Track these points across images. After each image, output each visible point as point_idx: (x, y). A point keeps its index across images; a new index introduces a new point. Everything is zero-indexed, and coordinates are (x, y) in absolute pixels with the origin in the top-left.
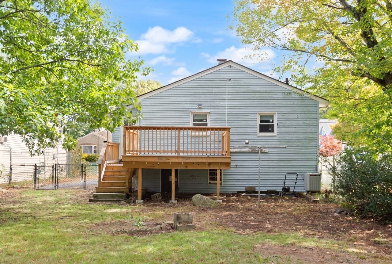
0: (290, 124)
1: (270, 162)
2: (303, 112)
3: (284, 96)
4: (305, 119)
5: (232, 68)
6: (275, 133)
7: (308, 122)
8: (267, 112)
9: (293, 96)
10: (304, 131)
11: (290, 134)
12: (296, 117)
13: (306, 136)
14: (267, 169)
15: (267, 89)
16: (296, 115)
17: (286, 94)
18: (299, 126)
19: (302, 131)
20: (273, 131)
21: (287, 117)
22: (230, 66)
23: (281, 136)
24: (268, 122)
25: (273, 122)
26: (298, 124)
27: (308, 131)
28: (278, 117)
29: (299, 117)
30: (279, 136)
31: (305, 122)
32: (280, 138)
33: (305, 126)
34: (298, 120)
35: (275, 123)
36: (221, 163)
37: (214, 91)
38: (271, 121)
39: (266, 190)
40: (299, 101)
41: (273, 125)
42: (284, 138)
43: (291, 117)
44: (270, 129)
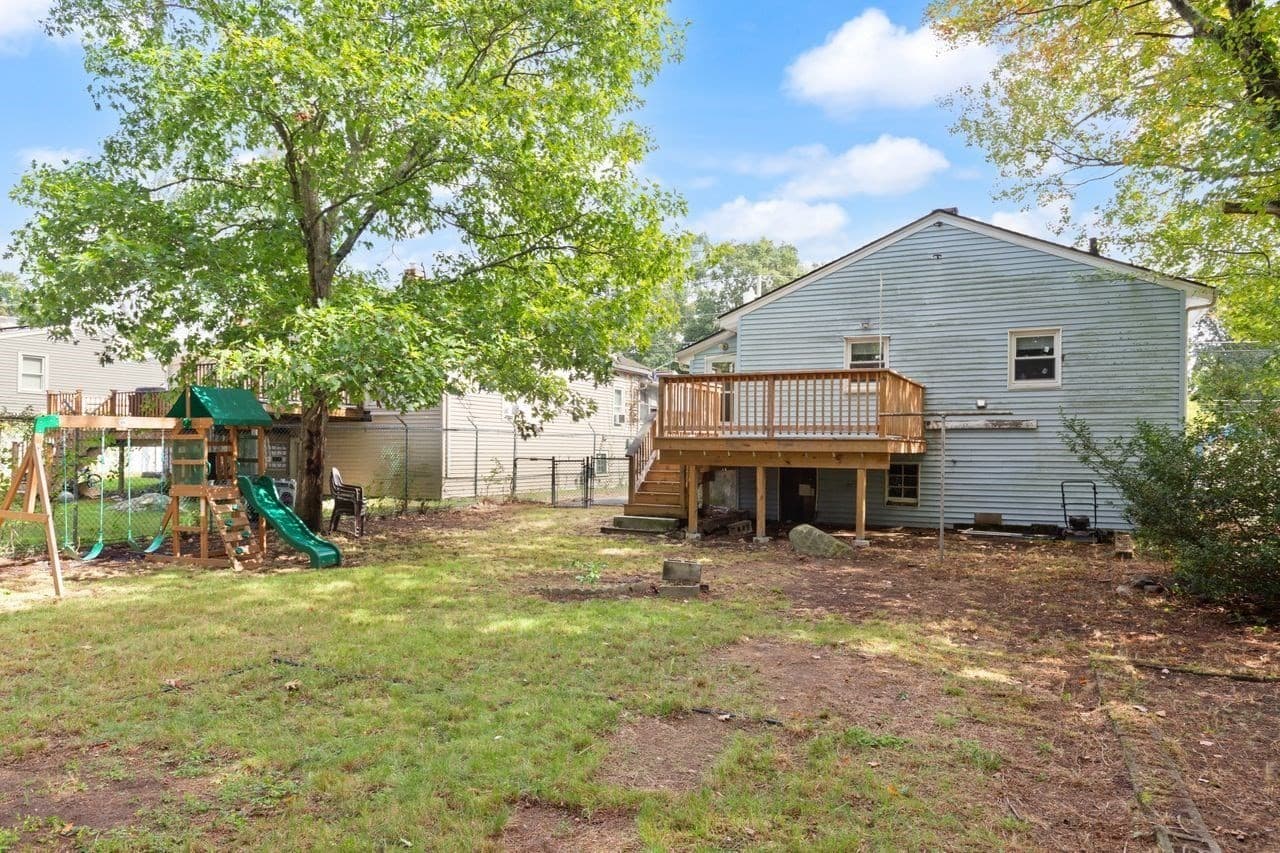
0: (1100, 356)
1: (1043, 453)
2: (1136, 324)
3: (1083, 285)
4: (1143, 342)
5: (944, 227)
6: (1057, 381)
7: (1150, 348)
8: (1034, 329)
9: (1108, 283)
10: (1141, 373)
11: (1100, 380)
12: (1118, 337)
13: (1146, 385)
14: (1034, 470)
15: (1036, 271)
16: (1118, 331)
17: (1087, 279)
18: (1126, 361)
19: (1134, 373)
20: (1051, 375)
21: (1088, 338)
22: (940, 224)
23: (1075, 387)
24: (1040, 352)
25: (1051, 352)
26: (1120, 355)
27: (1150, 372)
28: (1065, 339)
29: (1125, 337)
30: (1069, 387)
31: (1143, 348)
32: (1072, 393)
33: (1141, 360)
34: (1122, 343)
35: (1057, 355)
37: (899, 287)
38: (1047, 349)
39: (1029, 524)
40: (1125, 294)
41: (1053, 360)
42: (1082, 393)
43: (1100, 338)
44: (1044, 371)
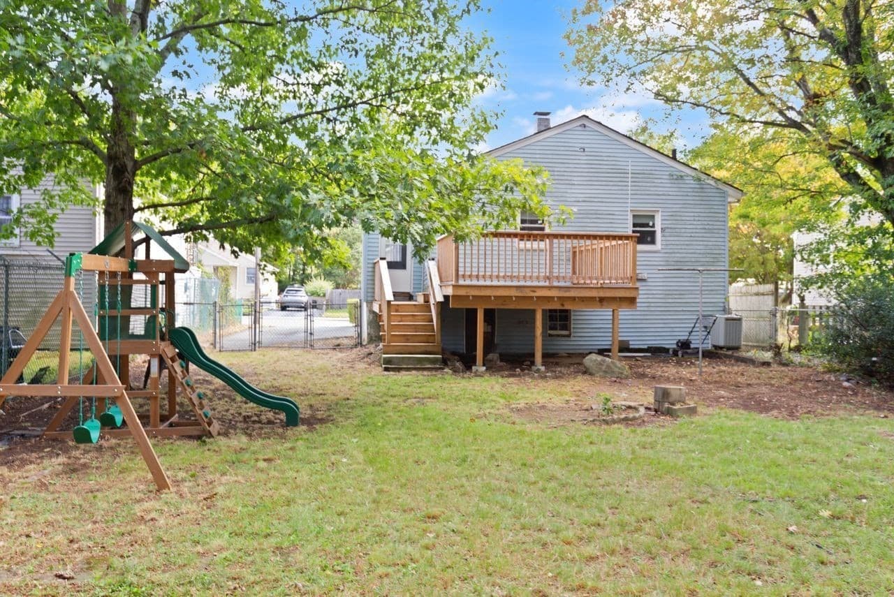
0: (683, 230)
1: (651, 296)
2: (702, 210)
3: (673, 181)
4: (706, 223)
5: (587, 129)
6: (658, 246)
7: (711, 227)
8: (644, 208)
9: (687, 182)
10: (705, 243)
11: (683, 247)
12: (692, 218)
13: (708, 251)
14: (646, 309)
15: (645, 168)
16: (692, 214)
17: (675, 177)
18: (697, 235)
19: (701, 243)
20: (653, 242)
21: (676, 218)
22: (585, 126)
23: (668, 251)
24: (647, 225)
25: (653, 226)
26: (694, 231)
27: (710, 243)
28: (663, 218)
29: (697, 219)
30: (665, 251)
31: (707, 227)
32: (667, 255)
33: (705, 235)
34: (695, 223)
35: (658, 228)
36: (620, 298)
37: (556, 169)
38: (651, 224)
39: (646, 347)
40: (696, 190)
41: (654, 232)
42: (673, 255)
43: (684, 218)
44: (649, 239)
